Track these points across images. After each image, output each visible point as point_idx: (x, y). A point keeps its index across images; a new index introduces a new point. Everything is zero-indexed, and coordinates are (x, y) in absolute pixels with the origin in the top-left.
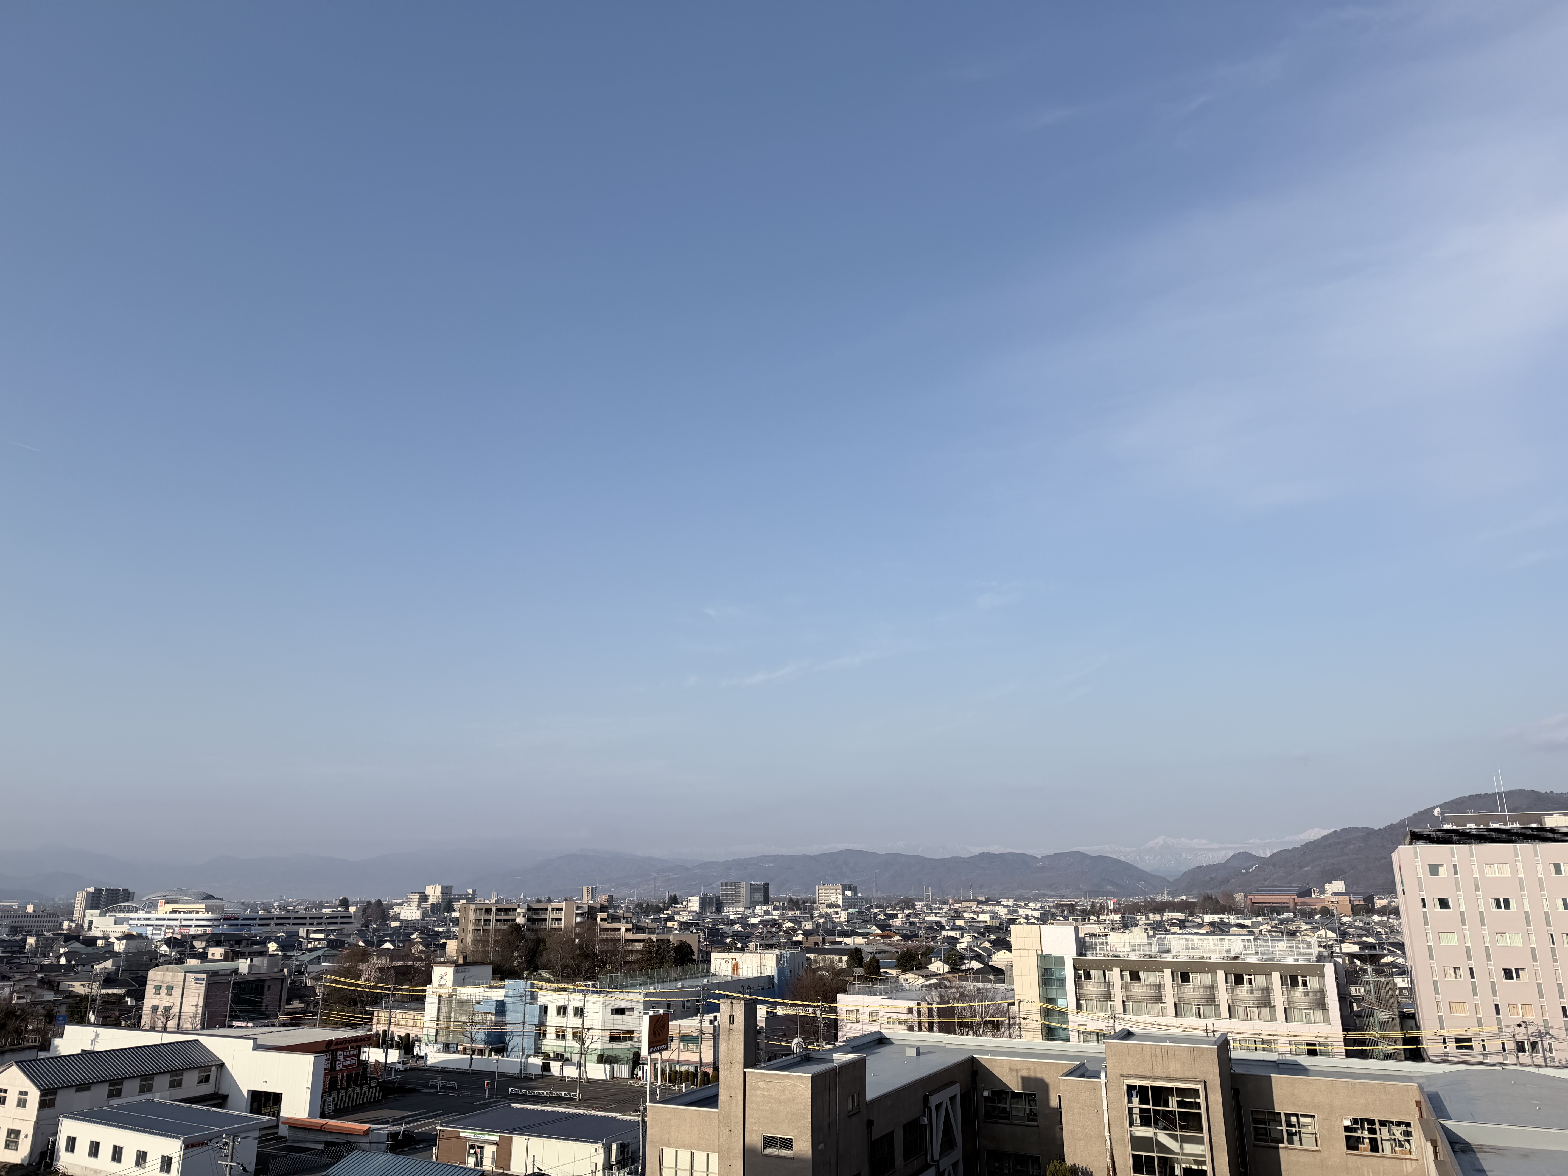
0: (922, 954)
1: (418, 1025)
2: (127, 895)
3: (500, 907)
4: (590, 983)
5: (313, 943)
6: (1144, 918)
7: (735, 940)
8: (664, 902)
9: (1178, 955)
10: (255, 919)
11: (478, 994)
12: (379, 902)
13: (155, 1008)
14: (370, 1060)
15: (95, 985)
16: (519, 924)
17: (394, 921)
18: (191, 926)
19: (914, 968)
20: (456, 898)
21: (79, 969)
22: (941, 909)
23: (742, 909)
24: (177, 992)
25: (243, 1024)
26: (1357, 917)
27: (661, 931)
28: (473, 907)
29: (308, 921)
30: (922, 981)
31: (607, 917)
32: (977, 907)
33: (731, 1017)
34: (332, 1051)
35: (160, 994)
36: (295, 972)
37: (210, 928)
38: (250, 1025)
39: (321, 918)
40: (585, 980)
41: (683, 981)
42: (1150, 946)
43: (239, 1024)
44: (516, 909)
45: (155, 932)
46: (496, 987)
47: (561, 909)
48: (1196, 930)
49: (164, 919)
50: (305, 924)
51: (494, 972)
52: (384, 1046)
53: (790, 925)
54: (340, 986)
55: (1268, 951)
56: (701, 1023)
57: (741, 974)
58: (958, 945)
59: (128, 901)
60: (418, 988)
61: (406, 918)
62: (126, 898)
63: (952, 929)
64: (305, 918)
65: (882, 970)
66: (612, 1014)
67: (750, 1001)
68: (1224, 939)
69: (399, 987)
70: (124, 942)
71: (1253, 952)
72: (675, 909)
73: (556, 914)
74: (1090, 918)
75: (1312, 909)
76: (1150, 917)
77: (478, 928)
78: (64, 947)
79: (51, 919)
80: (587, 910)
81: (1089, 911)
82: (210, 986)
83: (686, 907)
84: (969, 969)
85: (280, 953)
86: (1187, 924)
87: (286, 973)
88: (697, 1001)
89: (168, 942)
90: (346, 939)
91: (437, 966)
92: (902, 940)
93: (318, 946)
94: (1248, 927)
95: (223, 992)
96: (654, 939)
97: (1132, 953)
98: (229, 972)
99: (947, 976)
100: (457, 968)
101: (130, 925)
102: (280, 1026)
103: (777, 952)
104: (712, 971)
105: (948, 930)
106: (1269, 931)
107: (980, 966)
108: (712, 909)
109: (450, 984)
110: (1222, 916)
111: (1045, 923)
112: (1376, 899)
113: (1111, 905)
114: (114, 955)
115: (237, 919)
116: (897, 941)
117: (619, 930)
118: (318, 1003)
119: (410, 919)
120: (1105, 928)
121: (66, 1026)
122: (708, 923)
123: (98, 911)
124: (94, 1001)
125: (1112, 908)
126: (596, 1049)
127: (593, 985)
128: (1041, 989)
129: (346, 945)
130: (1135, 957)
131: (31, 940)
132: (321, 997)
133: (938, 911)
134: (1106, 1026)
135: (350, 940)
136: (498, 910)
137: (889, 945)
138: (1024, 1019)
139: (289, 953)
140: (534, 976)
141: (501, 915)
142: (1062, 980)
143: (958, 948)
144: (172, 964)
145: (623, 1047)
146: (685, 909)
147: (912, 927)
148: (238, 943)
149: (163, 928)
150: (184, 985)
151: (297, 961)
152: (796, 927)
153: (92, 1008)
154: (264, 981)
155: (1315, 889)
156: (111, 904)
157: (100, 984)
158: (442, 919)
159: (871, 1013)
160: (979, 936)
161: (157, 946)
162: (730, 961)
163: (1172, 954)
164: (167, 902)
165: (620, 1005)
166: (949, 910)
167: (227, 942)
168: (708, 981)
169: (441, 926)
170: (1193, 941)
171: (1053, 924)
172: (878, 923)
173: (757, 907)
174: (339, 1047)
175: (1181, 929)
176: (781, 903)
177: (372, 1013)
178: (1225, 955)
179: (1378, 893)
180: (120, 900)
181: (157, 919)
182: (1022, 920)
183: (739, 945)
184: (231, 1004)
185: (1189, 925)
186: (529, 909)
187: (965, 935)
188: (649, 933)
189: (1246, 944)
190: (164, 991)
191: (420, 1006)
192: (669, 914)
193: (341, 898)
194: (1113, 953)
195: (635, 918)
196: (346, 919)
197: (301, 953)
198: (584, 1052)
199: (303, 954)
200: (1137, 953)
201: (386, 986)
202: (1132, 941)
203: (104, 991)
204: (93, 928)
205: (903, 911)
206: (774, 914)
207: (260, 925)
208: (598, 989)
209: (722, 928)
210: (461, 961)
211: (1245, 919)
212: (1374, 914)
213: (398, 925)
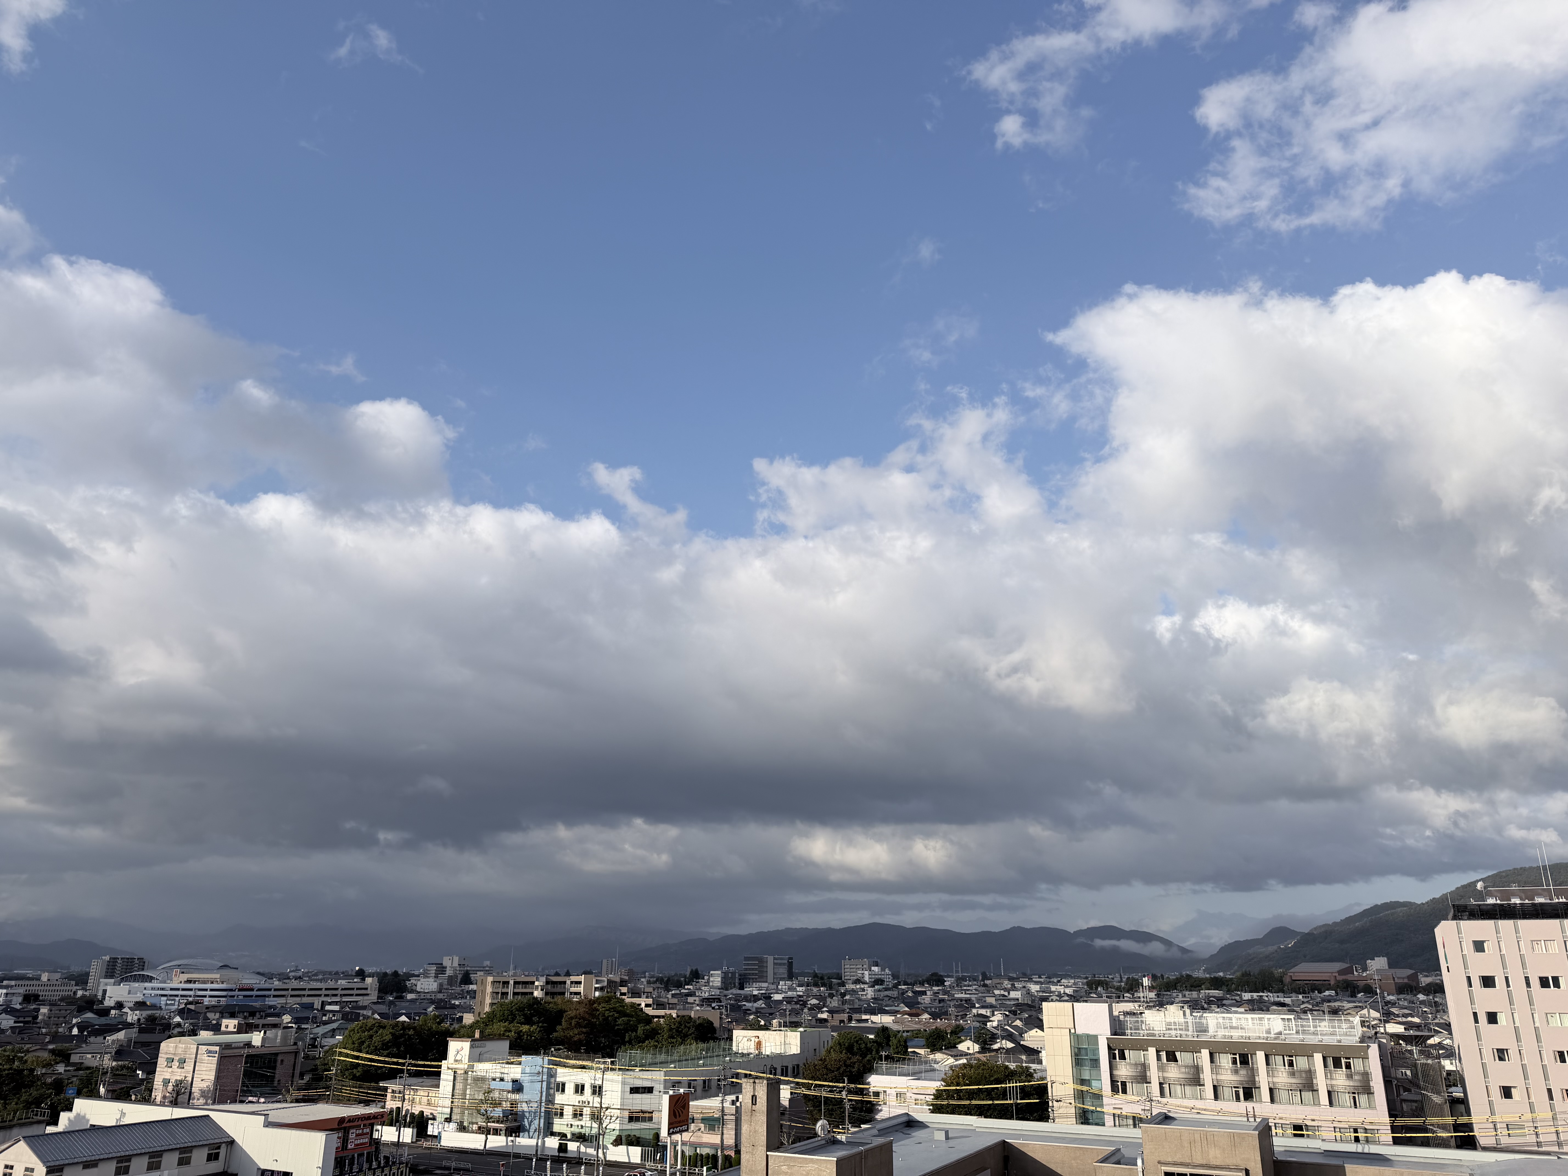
0: (951, 1033)
1: (433, 1102)
2: (141, 964)
3: (518, 979)
4: (609, 1060)
5: (328, 1015)
6: (1180, 995)
7: (758, 1017)
8: (685, 977)
9: (1216, 1034)
10: (270, 990)
11: (494, 1071)
12: (396, 973)
13: (166, 1082)
14: (383, 1139)
15: (107, 1057)
16: (537, 998)
17: (411, 992)
18: (205, 996)
19: (943, 1048)
20: (473, 971)
21: (92, 1039)
22: (971, 986)
23: (765, 985)
24: (189, 1067)
25: (254, 1099)
26: (1402, 996)
27: (682, 1007)
28: (490, 979)
29: (324, 992)
30: (951, 1061)
31: (626, 991)
32: (1008, 984)
33: (754, 1097)
34: (345, 1128)
35: (171, 1067)
36: (309, 1045)
37: (224, 999)
38: (262, 1100)
39: (337, 989)
40: (603, 1057)
41: (706, 1059)
42: (1186, 1025)
43: (250, 1098)
44: (534, 982)
45: (169, 1002)
46: (512, 1063)
47: (580, 983)
48: (1234, 1009)
49: (178, 989)
50: (320, 995)
51: (512, 1047)
52: (398, 1124)
53: (814, 1001)
54: (354, 1061)
55: (1308, 1030)
56: (723, 1103)
57: (764, 1053)
58: (988, 1024)
59: (143, 970)
60: (433, 1063)
61: (422, 990)
62: (141, 967)
63: (982, 1007)
64: (321, 989)
65: (910, 1050)
66: (631, 1093)
67: (773, 1081)
68: (1263, 1018)
69: (413, 1062)
70: (137, 1012)
71: (1294, 1032)
72: (697, 984)
73: (574, 987)
74: (1125, 995)
75: (1354, 987)
76: (1187, 995)
77: (495, 1001)
78: (77, 1018)
79: (65, 988)
80: (605, 984)
81: (1124, 988)
82: (222, 1059)
83: (708, 982)
84: (999, 1049)
85: (294, 1025)
86: (1225, 1002)
87: (299, 1047)
88: (719, 1080)
89: (181, 1012)
90: (361, 1012)
91: (452, 1041)
92: (930, 1018)
93: (333, 1018)
94: (1288, 1005)
95: (236, 1065)
96: (674, 1015)
97: (1168, 1032)
98: (242, 1045)
99: (978, 1055)
100: (473, 1043)
101: (144, 994)
102: (291, 1102)
103: (801, 1029)
104: (734, 1048)
105: (978, 1008)
106: (1311, 1010)
107: (1010, 1045)
108: (734, 984)
109: (466, 1060)
110: (1261, 994)
111: (1078, 1001)
112: (1420, 976)
113: (1146, 981)
114: (128, 1026)
115: (252, 990)
116: (925, 1019)
117: (640, 1005)
118: (331, 1078)
119: (426, 991)
120: (1140, 1006)
121: (76, 1100)
122: (730, 999)
123: (113, 980)
124: (105, 1073)
125: (1147, 984)
126: (614, 1130)
127: (612, 1063)
128: (1074, 1069)
129: (361, 1018)
130: (1171, 1037)
131: (44, 1010)
132: (334, 1072)
133: (968, 988)
134: (1142, 1110)
135: (365, 1012)
136: (515, 983)
137: (916, 1023)
138: (1057, 1101)
139: (303, 1026)
140: (552, 1052)
141: (518, 988)
142: (1096, 1060)
143: (988, 1026)
144: (185, 1036)
145: (643, 1127)
146: (707, 984)
147: (941, 1005)
148: (252, 1014)
149: (177, 999)
150: (196, 1058)
151: (311, 1034)
152: (821, 1003)
153: (102, 1081)
154: (276, 1054)
155: (1357, 966)
156: (126, 973)
157: (112, 1056)
158: (459, 992)
159: (899, 1095)
160: (1010, 1014)
161: (170, 1016)
162: (753, 1039)
163: (1209, 1034)
164: (183, 973)
165: (639, 1083)
166: (980, 986)
167: (241, 1014)
168: (730, 1060)
169: (458, 999)
170: (1232, 1020)
171: (1086, 1001)
172: (905, 1001)
173: (781, 982)
174: (351, 1124)
175: (1218, 1007)
176: (806, 979)
177: (385, 1089)
178: (1265, 1035)
179: (1422, 971)
180: (135, 969)
181: (172, 989)
182: (1054, 998)
183: (762, 1023)
184: (243, 1079)
185: (1227, 1004)
186: (547, 983)
187: (996, 1013)
188: (670, 1009)
189: (1287, 1023)
190: (176, 1064)
191: (435, 1082)
192: (690, 989)
193: (357, 968)
194: (1148, 1032)
195: (656, 993)
196: (363, 992)
197: (315, 1026)
198: (602, 1133)
199: (318, 1026)
200: (1173, 1033)
201: (401, 1061)
202: (1168, 1020)
203: (114, 1064)
204: (107, 998)
205: (931, 988)
206: (798, 990)
207: (274, 996)
208: (617, 1067)
209: (745, 1005)
210: (477, 1035)
211: (1284, 997)
212: (1420, 992)
213: (414, 997)
